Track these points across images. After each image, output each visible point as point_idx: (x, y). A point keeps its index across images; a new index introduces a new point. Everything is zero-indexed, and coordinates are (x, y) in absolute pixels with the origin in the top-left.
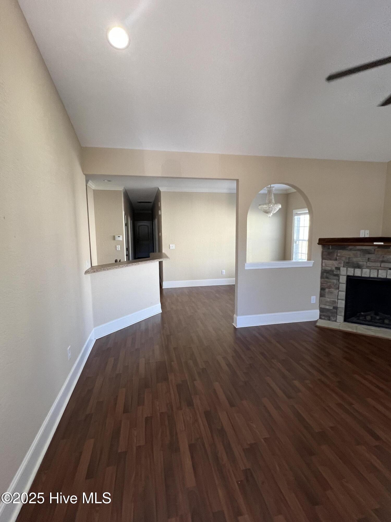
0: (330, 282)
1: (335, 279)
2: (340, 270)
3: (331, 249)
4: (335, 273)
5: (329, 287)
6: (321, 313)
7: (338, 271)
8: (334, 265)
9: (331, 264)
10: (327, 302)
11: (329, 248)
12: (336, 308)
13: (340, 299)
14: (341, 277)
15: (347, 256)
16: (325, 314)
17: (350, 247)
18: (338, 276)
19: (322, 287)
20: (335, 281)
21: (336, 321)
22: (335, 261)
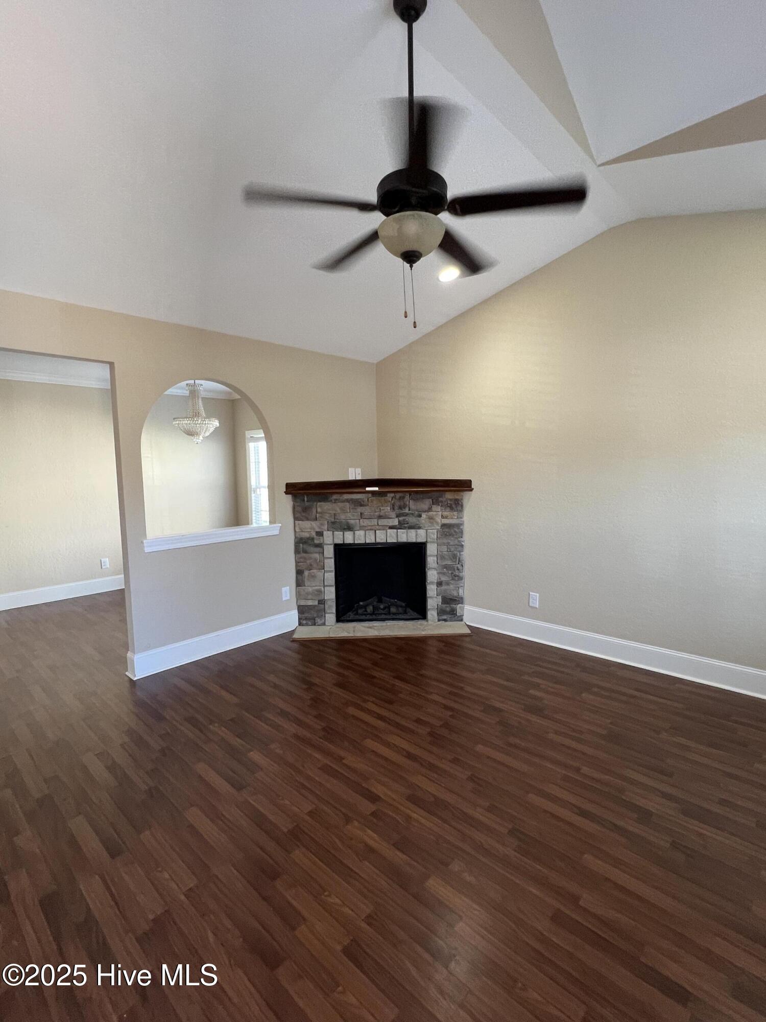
0: (310, 558)
1: (316, 553)
2: (323, 535)
3: (307, 501)
4: (316, 542)
5: (310, 568)
6: (300, 616)
7: (320, 537)
8: (314, 529)
9: (309, 527)
10: (308, 594)
11: (304, 500)
12: (322, 602)
13: (327, 586)
14: (325, 547)
15: (331, 512)
16: (306, 615)
17: (335, 497)
18: (320, 546)
19: (299, 568)
20: (317, 556)
21: (324, 624)
22: (314, 522)
